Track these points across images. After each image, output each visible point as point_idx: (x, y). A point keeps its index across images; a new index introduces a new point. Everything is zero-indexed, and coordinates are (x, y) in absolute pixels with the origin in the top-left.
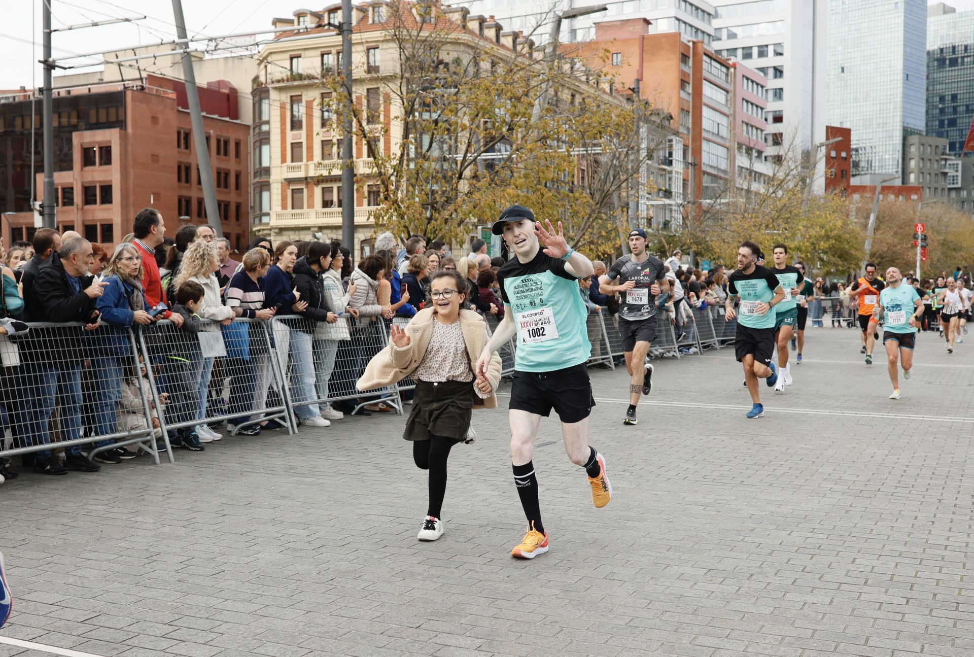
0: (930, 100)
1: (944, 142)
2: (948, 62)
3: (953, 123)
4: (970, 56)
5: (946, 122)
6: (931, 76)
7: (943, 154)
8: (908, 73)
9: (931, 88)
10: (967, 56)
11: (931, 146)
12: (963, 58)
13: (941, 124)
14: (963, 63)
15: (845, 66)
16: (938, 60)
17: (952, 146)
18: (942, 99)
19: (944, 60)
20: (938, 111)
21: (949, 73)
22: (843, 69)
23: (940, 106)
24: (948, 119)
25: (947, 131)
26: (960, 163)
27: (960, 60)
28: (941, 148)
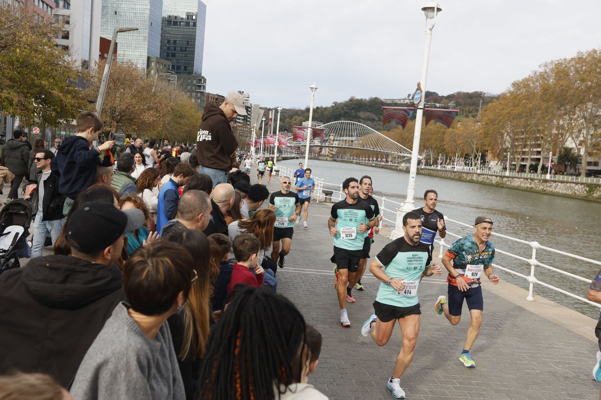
0: (163, 41)
1: (169, 63)
2: (172, 23)
3: (174, 55)
4: (183, 22)
5: (170, 54)
6: (164, 28)
7: (169, 69)
8: (152, 22)
9: (163, 35)
10: (182, 22)
11: (162, 64)
12: (180, 22)
13: (168, 55)
14: (180, 25)
15: (117, 11)
16: (168, 21)
17: (173, 67)
18: (169, 42)
19: (171, 21)
20: (166, 47)
21: (172, 29)
22: (116, 12)
23: (168, 45)
24: (172, 53)
25: (171, 59)
26: (176, 76)
27: (178, 23)
28: (167, 66)
